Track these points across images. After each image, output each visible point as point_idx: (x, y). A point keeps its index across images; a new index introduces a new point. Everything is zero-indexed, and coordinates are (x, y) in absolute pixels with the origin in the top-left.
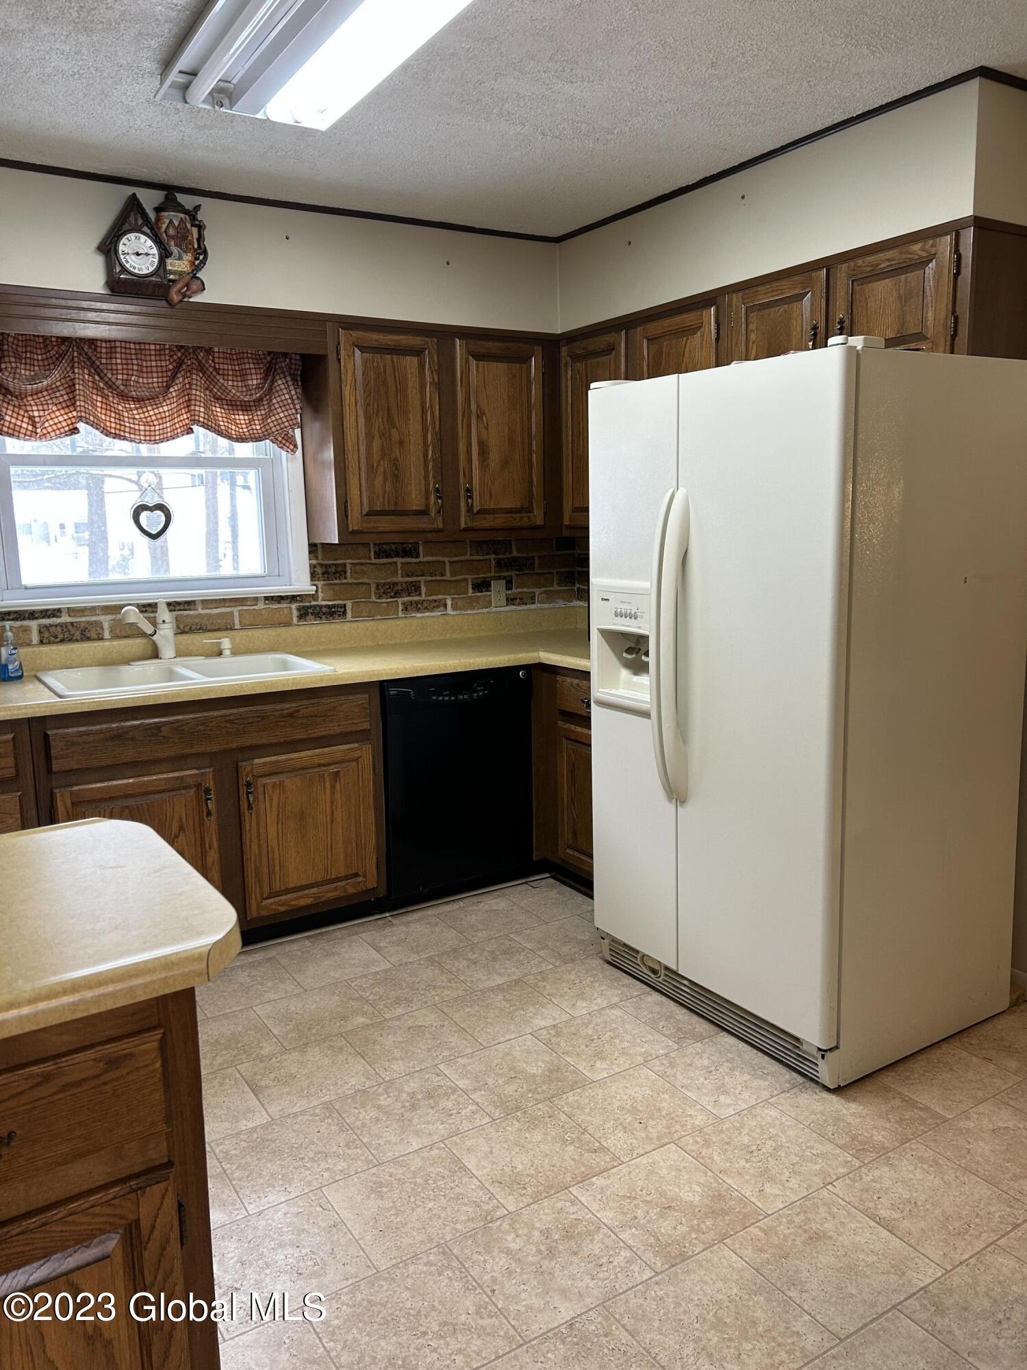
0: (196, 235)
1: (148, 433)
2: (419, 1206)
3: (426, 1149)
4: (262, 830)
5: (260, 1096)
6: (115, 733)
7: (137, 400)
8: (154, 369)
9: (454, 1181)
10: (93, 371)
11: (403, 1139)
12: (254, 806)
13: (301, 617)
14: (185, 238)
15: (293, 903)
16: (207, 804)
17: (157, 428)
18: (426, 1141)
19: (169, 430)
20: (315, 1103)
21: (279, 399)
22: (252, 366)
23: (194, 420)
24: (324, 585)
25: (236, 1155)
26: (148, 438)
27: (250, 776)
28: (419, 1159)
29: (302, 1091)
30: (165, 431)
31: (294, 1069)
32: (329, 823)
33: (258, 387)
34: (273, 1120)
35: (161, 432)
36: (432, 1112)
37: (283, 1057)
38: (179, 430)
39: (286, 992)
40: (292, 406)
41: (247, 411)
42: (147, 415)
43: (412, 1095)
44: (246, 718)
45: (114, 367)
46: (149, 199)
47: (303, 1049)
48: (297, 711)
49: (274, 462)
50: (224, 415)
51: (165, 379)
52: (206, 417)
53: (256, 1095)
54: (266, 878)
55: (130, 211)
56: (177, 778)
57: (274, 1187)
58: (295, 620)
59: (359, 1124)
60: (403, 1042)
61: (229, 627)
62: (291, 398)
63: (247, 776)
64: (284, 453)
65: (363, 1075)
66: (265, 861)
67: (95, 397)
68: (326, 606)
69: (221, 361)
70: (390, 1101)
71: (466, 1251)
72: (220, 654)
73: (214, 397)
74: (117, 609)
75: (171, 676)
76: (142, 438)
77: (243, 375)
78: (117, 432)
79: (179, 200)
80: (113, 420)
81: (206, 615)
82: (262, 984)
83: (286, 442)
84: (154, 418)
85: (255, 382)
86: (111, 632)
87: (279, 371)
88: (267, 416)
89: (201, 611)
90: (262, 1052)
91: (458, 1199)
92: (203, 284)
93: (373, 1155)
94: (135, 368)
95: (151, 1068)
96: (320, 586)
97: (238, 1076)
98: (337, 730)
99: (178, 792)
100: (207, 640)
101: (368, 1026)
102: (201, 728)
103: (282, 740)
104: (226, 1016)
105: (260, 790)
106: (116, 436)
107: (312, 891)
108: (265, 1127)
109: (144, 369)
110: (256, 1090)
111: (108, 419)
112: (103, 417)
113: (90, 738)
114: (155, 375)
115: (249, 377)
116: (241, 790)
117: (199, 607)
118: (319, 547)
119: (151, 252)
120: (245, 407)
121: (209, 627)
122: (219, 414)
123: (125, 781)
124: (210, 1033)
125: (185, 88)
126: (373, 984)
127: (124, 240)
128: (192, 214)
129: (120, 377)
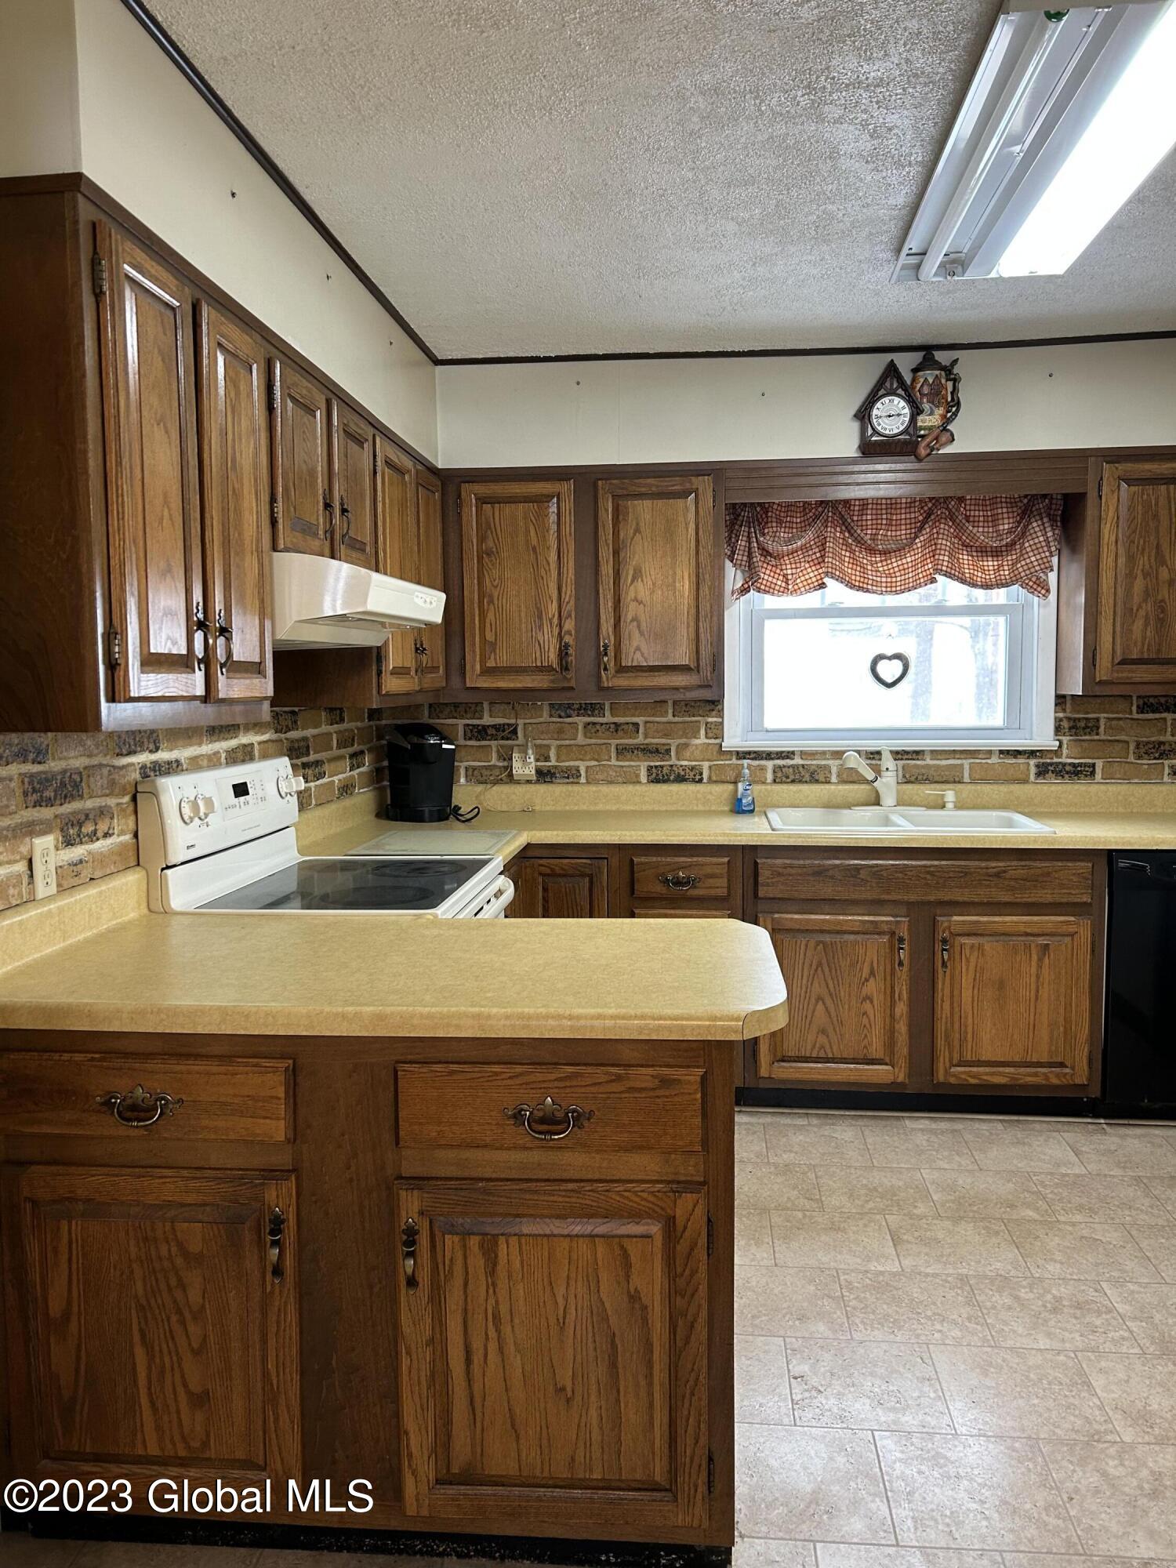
0: (950, 389)
1: (889, 585)
2: (1023, 1397)
3: (1053, 1353)
4: (956, 993)
5: (899, 1247)
6: (816, 869)
7: (885, 553)
8: (903, 522)
9: (1071, 1391)
10: (844, 528)
11: (1031, 1335)
12: (948, 964)
13: (1039, 774)
14: (938, 393)
15: (985, 1078)
16: (899, 952)
17: (899, 579)
18: (1057, 1345)
19: (911, 580)
20: (951, 1271)
21: (1031, 542)
22: (1005, 510)
23: (937, 569)
24: (1070, 740)
25: (857, 1288)
26: (889, 589)
27: (947, 932)
28: (1041, 1358)
29: (942, 1256)
30: (907, 581)
31: (940, 1236)
32: (1033, 1000)
33: (1010, 531)
34: (903, 1270)
35: (903, 582)
36: (1074, 1321)
37: (935, 1222)
38: (922, 580)
39: (960, 1165)
40: (1045, 549)
41: (997, 556)
42: (890, 566)
43: (1058, 1299)
44: (948, 872)
45: (864, 523)
46: (905, 363)
47: (957, 1220)
48: (1005, 872)
49: (1025, 607)
50: (971, 562)
51: (913, 531)
52: (950, 565)
53: (895, 1245)
54: (956, 1043)
55: (887, 377)
56: (872, 922)
57: (883, 1326)
58: (1032, 777)
59: (989, 1304)
60: (1068, 1248)
61: (957, 779)
62: (1047, 540)
63: (944, 932)
64: (1036, 599)
65: (1012, 1263)
66: (956, 1026)
67: (843, 553)
68: (1070, 764)
69: (972, 507)
70: (1031, 1296)
71: (1057, 1454)
72: (943, 807)
73: (963, 545)
74: (838, 754)
75: (887, 822)
76: (884, 589)
77: (995, 521)
78: (861, 585)
79: (936, 358)
80: (858, 573)
81: (934, 765)
82: (937, 1151)
83: (1039, 587)
84: (896, 569)
85: (1006, 527)
86: (838, 776)
87: (1035, 513)
88: (1018, 561)
89: (929, 762)
90: (915, 1211)
91: (1069, 1408)
92: (952, 435)
93: (992, 1336)
94: (884, 522)
95: (692, 1096)
96: (1065, 742)
97: (884, 1223)
98: (1049, 899)
99: (872, 936)
100: (929, 791)
101: (1035, 1221)
102: (900, 875)
103: (985, 900)
104: (892, 1170)
105: (957, 949)
106: (860, 589)
107: (1007, 1070)
108: (894, 1274)
109: (894, 523)
110: (896, 1241)
111: (854, 572)
112: (850, 571)
113: (793, 871)
114: (903, 527)
115: (1001, 522)
116: (936, 945)
117: (928, 757)
118: (1068, 698)
119: (903, 412)
120: (996, 553)
121: (937, 779)
122: (966, 562)
123: (822, 917)
124: (871, 1179)
125: (918, 267)
126: (1057, 1184)
127: (879, 405)
128: (948, 370)
129: (869, 532)
